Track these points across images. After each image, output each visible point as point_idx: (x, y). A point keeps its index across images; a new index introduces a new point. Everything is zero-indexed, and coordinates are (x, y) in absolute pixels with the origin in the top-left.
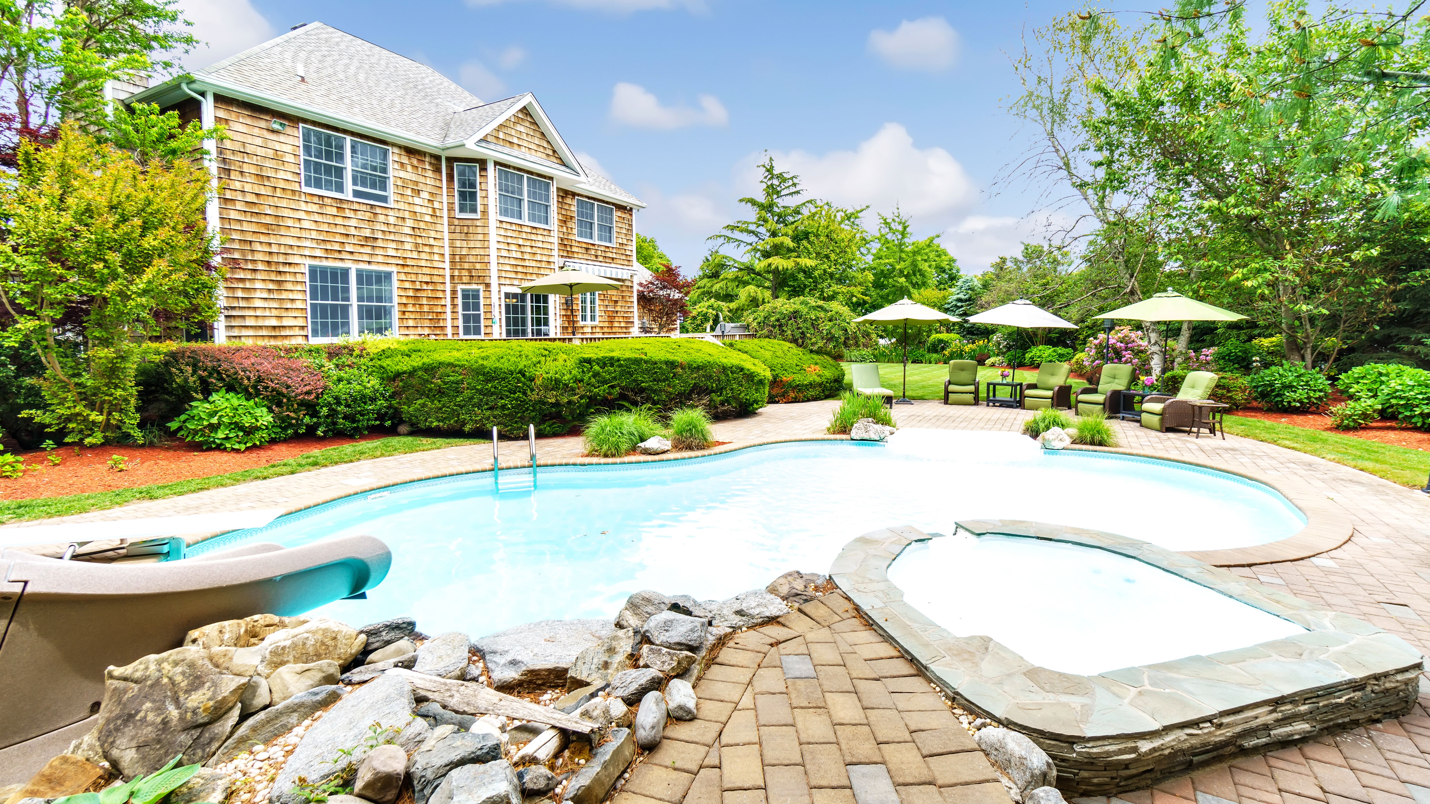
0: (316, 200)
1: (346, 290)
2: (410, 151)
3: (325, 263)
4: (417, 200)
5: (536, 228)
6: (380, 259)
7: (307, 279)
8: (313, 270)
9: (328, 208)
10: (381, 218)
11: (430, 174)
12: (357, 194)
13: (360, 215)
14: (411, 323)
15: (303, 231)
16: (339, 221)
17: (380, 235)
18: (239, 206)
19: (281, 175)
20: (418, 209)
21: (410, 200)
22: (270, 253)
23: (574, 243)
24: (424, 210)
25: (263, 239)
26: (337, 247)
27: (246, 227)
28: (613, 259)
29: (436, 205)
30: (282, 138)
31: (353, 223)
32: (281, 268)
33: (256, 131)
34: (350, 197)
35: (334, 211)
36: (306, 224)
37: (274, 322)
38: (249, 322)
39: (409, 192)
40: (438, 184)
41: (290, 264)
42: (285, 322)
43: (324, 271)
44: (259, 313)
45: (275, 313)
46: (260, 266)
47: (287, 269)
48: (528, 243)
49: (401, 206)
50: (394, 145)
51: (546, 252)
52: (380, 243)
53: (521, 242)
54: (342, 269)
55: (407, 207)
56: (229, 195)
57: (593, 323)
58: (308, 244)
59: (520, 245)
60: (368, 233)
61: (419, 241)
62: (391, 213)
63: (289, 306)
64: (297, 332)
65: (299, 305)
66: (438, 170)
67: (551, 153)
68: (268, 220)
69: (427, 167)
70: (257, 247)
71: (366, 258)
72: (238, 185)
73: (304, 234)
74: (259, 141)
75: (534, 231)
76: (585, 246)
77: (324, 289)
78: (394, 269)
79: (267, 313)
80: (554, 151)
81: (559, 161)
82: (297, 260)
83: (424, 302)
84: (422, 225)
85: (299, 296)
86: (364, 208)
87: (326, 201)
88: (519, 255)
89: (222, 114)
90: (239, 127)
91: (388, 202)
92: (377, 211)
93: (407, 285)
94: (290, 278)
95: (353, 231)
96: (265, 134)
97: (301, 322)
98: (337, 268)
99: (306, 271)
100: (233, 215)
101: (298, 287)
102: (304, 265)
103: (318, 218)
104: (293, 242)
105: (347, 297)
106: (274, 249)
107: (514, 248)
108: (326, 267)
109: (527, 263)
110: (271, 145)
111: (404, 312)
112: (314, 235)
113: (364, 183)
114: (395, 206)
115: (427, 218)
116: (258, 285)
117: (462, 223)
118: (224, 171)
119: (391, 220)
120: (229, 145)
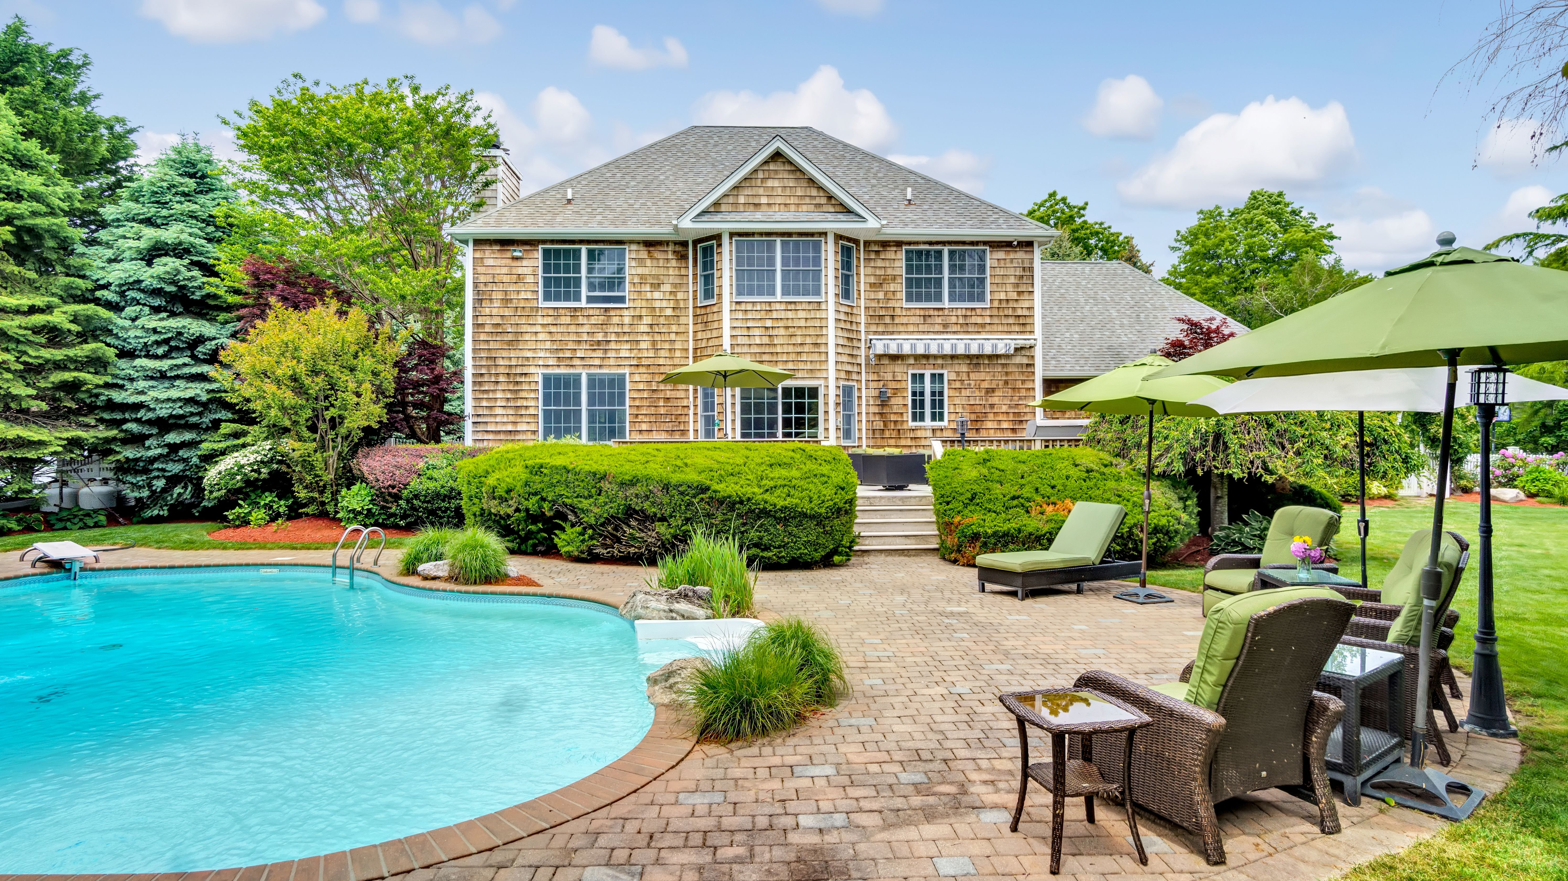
0: (551, 312)
1: (578, 396)
2: (650, 244)
3: (557, 371)
4: (657, 295)
5: (791, 302)
6: (612, 362)
7: (540, 387)
8: (547, 379)
9: (563, 318)
10: (615, 320)
11: (674, 263)
12: (592, 300)
13: (593, 320)
14: (644, 427)
15: (539, 343)
16: (573, 329)
17: (613, 338)
18: (488, 329)
19: (523, 295)
20: (657, 304)
21: (649, 296)
22: (510, 366)
23: (898, 312)
24: (664, 304)
25: (505, 354)
26: (568, 354)
27: (492, 345)
28: (983, 325)
29: (680, 296)
30: (525, 263)
31: (586, 329)
32: (518, 379)
33: (504, 262)
34: (583, 304)
35: (568, 320)
36: (541, 337)
37: (510, 428)
38: (490, 428)
39: (648, 288)
40: (683, 272)
41: (526, 374)
42: (520, 428)
43: (557, 378)
44: (498, 419)
45: (511, 419)
46: (501, 379)
47: (523, 379)
48: (781, 324)
49: (638, 304)
50: (631, 242)
51: (811, 331)
52: (613, 346)
54: (574, 375)
55: (644, 304)
56: (480, 321)
57: (938, 424)
58: (542, 354)
59: (767, 328)
60: (600, 337)
61: (657, 337)
62: (626, 313)
63: (523, 412)
64: (529, 436)
65: (532, 411)
66: (683, 257)
67: (823, 201)
68: (510, 337)
69: (670, 256)
70: (501, 362)
71: (597, 362)
72: (487, 311)
73: (540, 346)
74: (505, 270)
75: (793, 307)
76: (922, 313)
77: (557, 395)
78: (627, 371)
79: (505, 420)
80: (830, 198)
81: (838, 208)
82: (532, 370)
83: (661, 404)
84: (662, 320)
85: (532, 403)
86: (597, 312)
87: (562, 312)
88: (766, 340)
89: (478, 255)
90: (490, 262)
91: (624, 302)
92: (612, 313)
93: (641, 386)
94: (525, 387)
95: (585, 337)
96: (509, 262)
97: (533, 427)
98: (569, 375)
99: (540, 379)
100: (483, 337)
101: (532, 395)
102: (538, 374)
103: (553, 329)
104: (529, 354)
105: (578, 403)
106: (514, 363)
107: (757, 332)
108: (560, 375)
109: (779, 349)
110: (514, 271)
111: (637, 415)
112: (548, 345)
113: (602, 287)
114: (631, 305)
115: (669, 312)
116: (499, 395)
117: (703, 311)
118: (479, 301)
119: (627, 320)
120: (482, 279)
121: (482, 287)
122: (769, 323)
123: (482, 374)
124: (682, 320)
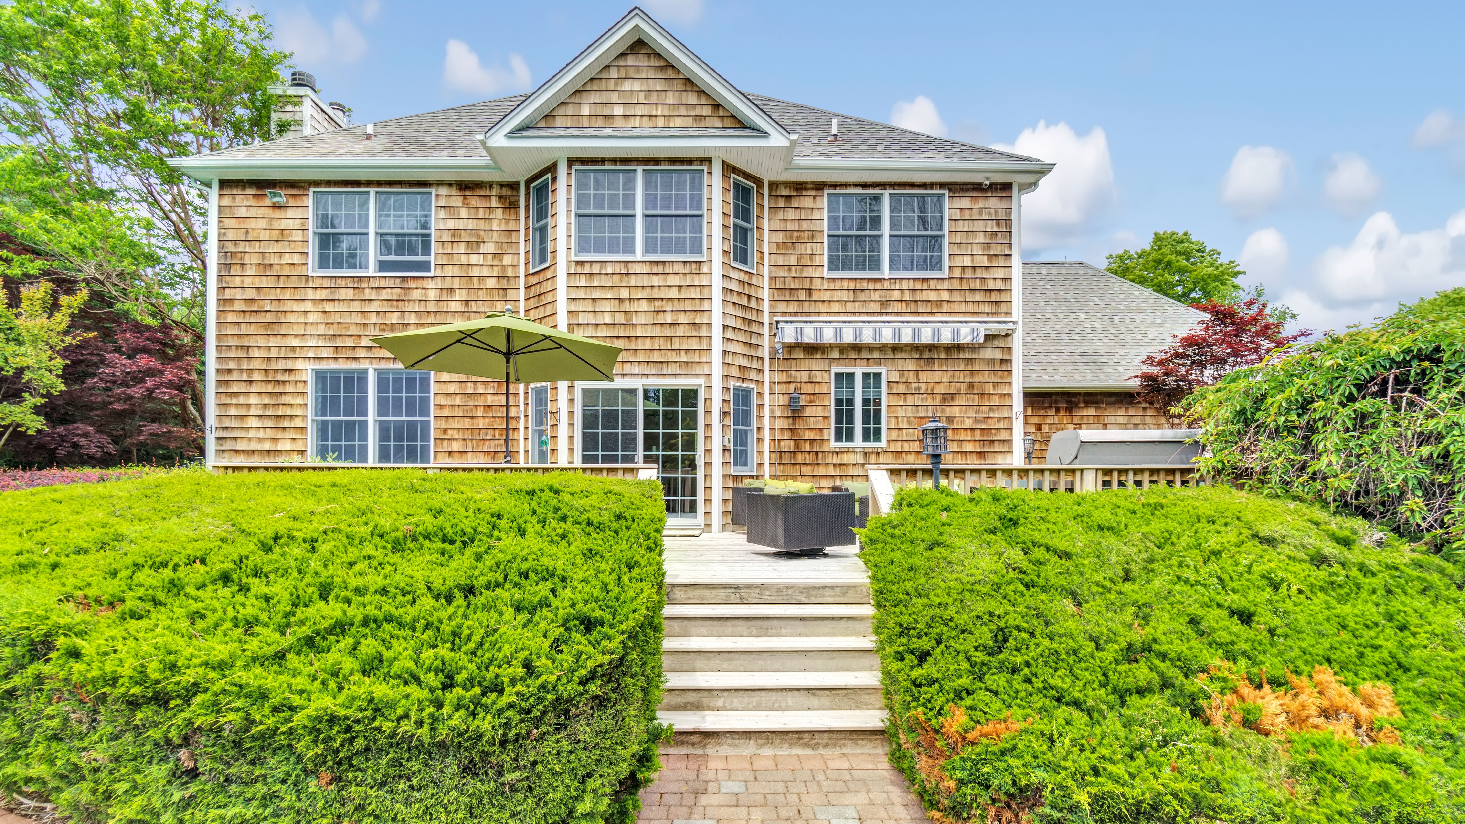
0: (326, 283)
1: (363, 402)
2: (465, 187)
3: (333, 366)
4: (474, 259)
5: (657, 263)
7: (310, 388)
8: (320, 376)
9: (343, 291)
10: (416, 294)
11: (499, 213)
12: (383, 266)
13: (385, 295)
14: (455, 446)
15: (308, 327)
16: (356, 306)
17: (413, 319)
18: (238, 306)
19: (287, 259)
20: (475, 272)
21: (463, 260)
22: (269, 359)
23: (817, 284)
24: (485, 271)
25: (261, 342)
26: (350, 343)
27: (244, 330)
28: (939, 303)
29: (507, 260)
30: (290, 213)
31: (375, 306)
32: (280, 377)
33: (261, 212)
34: (371, 271)
35: (349, 294)
36: (312, 318)
37: (267, 446)
38: (241, 446)
39: (462, 248)
40: (512, 226)
41: (291, 370)
42: (282, 446)
43: (335, 376)
44: (251, 434)
45: (270, 433)
46: (257, 376)
47: (286, 377)
48: (643, 294)
49: (448, 271)
50: (440, 184)
51: (688, 306)
53: (625, 294)
54: (357, 372)
55: (457, 272)
56: (228, 294)
57: (872, 445)
58: (312, 342)
59: (622, 300)
60: (393, 318)
62: (431, 284)
63: (286, 424)
64: (295, 458)
65: (298, 423)
66: (511, 205)
67: (707, 111)
68: (269, 318)
69: (494, 203)
70: (256, 353)
72: (237, 281)
73: (310, 330)
74: (262, 224)
75: (659, 269)
76: (851, 285)
77: (335, 400)
79: (261, 434)
80: (716, 106)
81: (728, 122)
82: (299, 365)
83: (480, 413)
84: (482, 295)
85: (299, 412)
86: (391, 283)
87: (342, 283)
88: (620, 318)
89: (226, 201)
90: (243, 212)
91: (429, 270)
92: (412, 284)
93: (451, 388)
94: (289, 388)
95: (373, 318)
96: (270, 213)
97: (299, 446)
98: (352, 372)
99: (309, 377)
100: (231, 318)
101: (299, 400)
102: (307, 371)
103: (329, 307)
104: (296, 342)
105: (363, 412)
106: (274, 353)
107: (607, 306)
108: (339, 372)
109: (639, 332)
110: (276, 225)
111: (446, 430)
112: (321, 330)
113: (400, 249)
114: (439, 273)
115: (491, 283)
116: (253, 400)
117: (536, 279)
118: (225, 267)
119: (432, 295)
120: (231, 235)
121: (230, 248)
122: (624, 290)
123: (229, 371)
124: (511, 295)
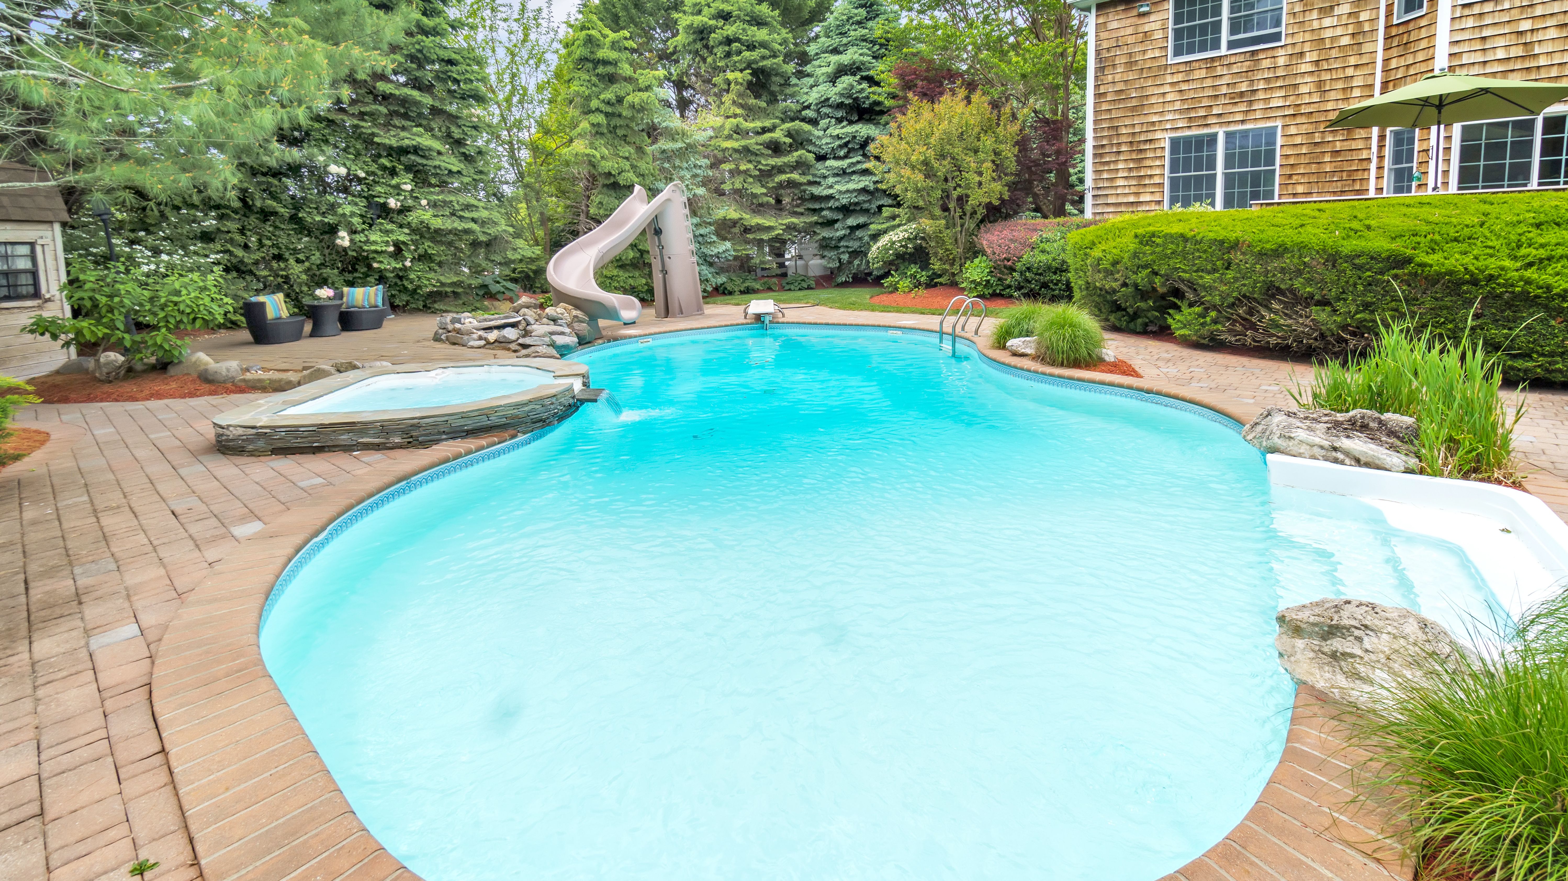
0: (1182, 68)
1: (1212, 159)
3: (1188, 133)
4: (1327, 22)
6: (1258, 115)
7: (1166, 153)
8: (1175, 142)
9: (1197, 72)
10: (1266, 64)
12: (1234, 44)
13: (1235, 69)
15: (1166, 105)
16: (1208, 83)
17: (1261, 85)
18: (1110, 98)
19: (1150, 55)
20: (1328, 34)
21: (1316, 25)
22: (1134, 134)
24: (1339, 31)
25: (1128, 121)
26: (1202, 113)
27: (1114, 114)
29: (1364, 17)
30: (1153, 18)
31: (1225, 80)
32: (1142, 147)
33: (1129, 22)
34: (1223, 51)
35: (1202, 74)
36: (1169, 98)
37: (1131, 199)
38: (1111, 200)
39: (1315, 15)
41: (1151, 140)
42: (1142, 198)
43: (1187, 140)
44: (1119, 191)
45: (1134, 190)
46: (1124, 148)
47: (1147, 147)
48: (1551, 22)
49: (1299, 38)
52: (1261, 95)
54: (1208, 135)
55: (1308, 37)
56: (1103, 89)
58: (1170, 117)
60: (1244, 87)
61: (1326, 76)
62: (1281, 52)
63: (1147, 182)
64: (1153, 206)
65: (1157, 180)
68: (1134, 103)
71: (1239, 117)
72: (1110, 78)
73: (1168, 107)
74: (1130, 31)
77: (1187, 160)
78: (1279, 123)
79: (1127, 191)
82: (1158, 135)
84: (1334, 53)
85: (1158, 172)
86: (1242, 58)
87: (1197, 65)
88: (1518, 51)
89: (1100, 19)
90: (1114, 25)
91: (1280, 40)
92: (1261, 56)
93: (1297, 140)
94: (1150, 154)
95: (1224, 90)
96: (1135, 20)
97: (1157, 197)
98: (1203, 136)
99: (1167, 145)
100: (1105, 107)
101: (1158, 163)
102: (1164, 139)
103: (1184, 87)
104: (1155, 119)
105: (1212, 165)
106: (1137, 130)
107: (1501, 42)
108: (1191, 137)
109: (1542, 61)
110: (1141, 29)
111: (1291, 176)
112: (1178, 105)
114: (1289, 41)
115: (1345, 41)
116: (1121, 166)
117: (1401, 30)
118: (1100, 69)
119: (1281, 61)
120: (1105, 45)
121: (1105, 54)
122: (1526, 25)
123: (1104, 146)
124: (1366, 48)
